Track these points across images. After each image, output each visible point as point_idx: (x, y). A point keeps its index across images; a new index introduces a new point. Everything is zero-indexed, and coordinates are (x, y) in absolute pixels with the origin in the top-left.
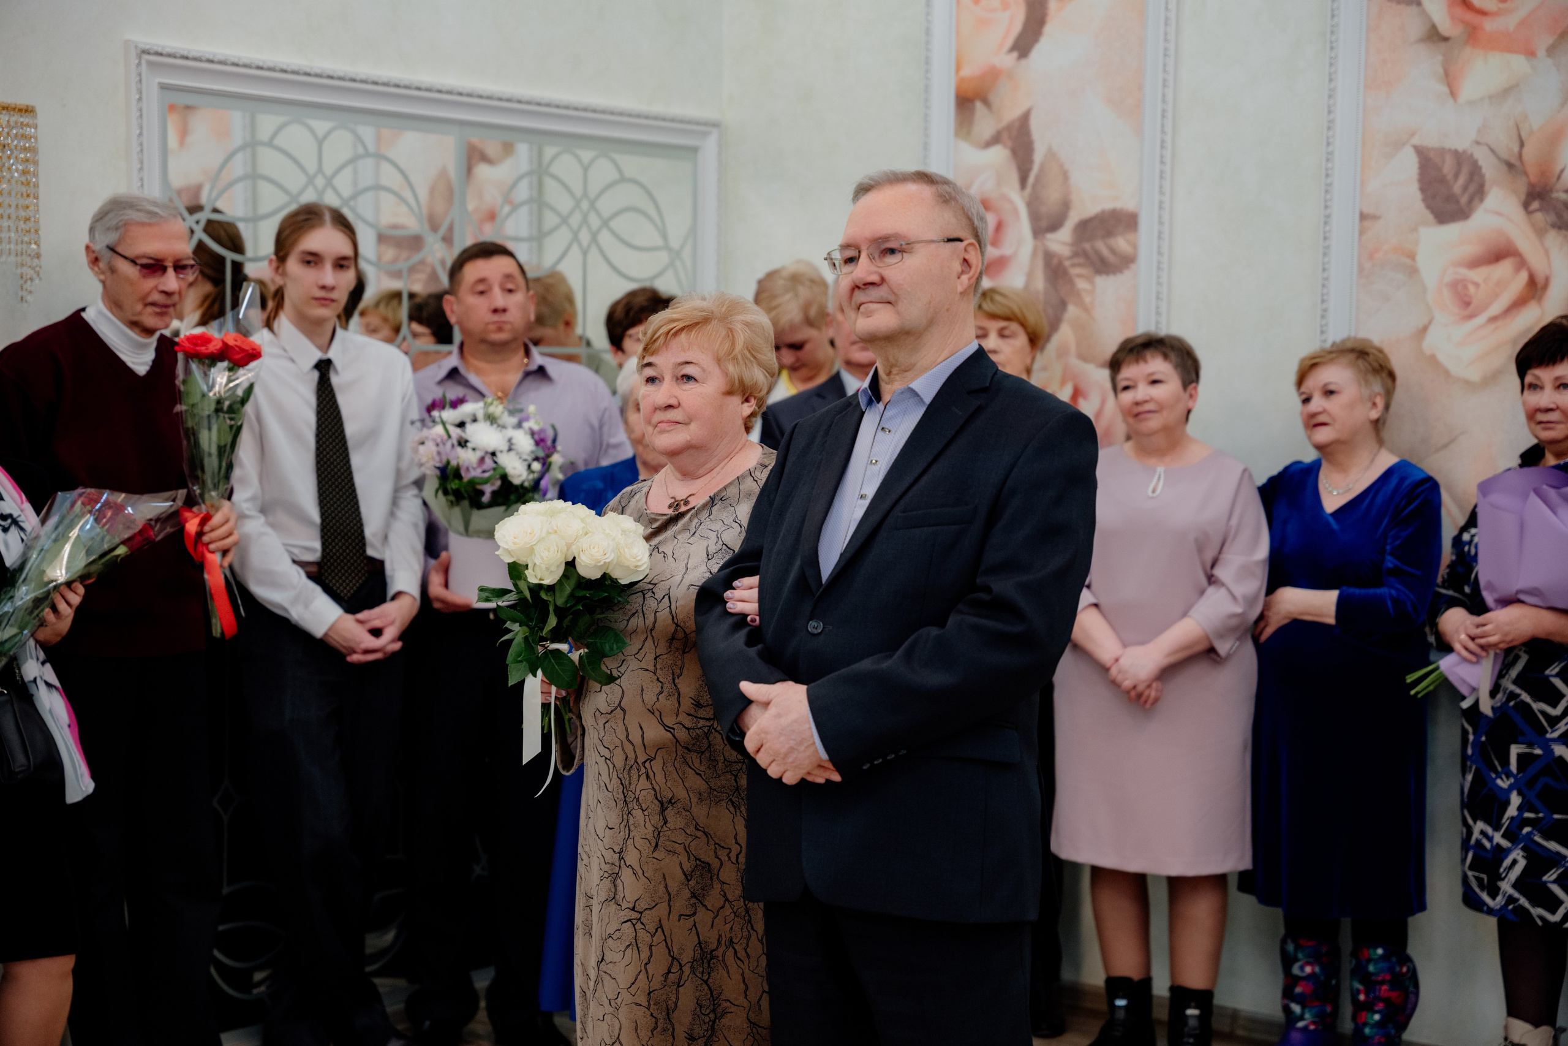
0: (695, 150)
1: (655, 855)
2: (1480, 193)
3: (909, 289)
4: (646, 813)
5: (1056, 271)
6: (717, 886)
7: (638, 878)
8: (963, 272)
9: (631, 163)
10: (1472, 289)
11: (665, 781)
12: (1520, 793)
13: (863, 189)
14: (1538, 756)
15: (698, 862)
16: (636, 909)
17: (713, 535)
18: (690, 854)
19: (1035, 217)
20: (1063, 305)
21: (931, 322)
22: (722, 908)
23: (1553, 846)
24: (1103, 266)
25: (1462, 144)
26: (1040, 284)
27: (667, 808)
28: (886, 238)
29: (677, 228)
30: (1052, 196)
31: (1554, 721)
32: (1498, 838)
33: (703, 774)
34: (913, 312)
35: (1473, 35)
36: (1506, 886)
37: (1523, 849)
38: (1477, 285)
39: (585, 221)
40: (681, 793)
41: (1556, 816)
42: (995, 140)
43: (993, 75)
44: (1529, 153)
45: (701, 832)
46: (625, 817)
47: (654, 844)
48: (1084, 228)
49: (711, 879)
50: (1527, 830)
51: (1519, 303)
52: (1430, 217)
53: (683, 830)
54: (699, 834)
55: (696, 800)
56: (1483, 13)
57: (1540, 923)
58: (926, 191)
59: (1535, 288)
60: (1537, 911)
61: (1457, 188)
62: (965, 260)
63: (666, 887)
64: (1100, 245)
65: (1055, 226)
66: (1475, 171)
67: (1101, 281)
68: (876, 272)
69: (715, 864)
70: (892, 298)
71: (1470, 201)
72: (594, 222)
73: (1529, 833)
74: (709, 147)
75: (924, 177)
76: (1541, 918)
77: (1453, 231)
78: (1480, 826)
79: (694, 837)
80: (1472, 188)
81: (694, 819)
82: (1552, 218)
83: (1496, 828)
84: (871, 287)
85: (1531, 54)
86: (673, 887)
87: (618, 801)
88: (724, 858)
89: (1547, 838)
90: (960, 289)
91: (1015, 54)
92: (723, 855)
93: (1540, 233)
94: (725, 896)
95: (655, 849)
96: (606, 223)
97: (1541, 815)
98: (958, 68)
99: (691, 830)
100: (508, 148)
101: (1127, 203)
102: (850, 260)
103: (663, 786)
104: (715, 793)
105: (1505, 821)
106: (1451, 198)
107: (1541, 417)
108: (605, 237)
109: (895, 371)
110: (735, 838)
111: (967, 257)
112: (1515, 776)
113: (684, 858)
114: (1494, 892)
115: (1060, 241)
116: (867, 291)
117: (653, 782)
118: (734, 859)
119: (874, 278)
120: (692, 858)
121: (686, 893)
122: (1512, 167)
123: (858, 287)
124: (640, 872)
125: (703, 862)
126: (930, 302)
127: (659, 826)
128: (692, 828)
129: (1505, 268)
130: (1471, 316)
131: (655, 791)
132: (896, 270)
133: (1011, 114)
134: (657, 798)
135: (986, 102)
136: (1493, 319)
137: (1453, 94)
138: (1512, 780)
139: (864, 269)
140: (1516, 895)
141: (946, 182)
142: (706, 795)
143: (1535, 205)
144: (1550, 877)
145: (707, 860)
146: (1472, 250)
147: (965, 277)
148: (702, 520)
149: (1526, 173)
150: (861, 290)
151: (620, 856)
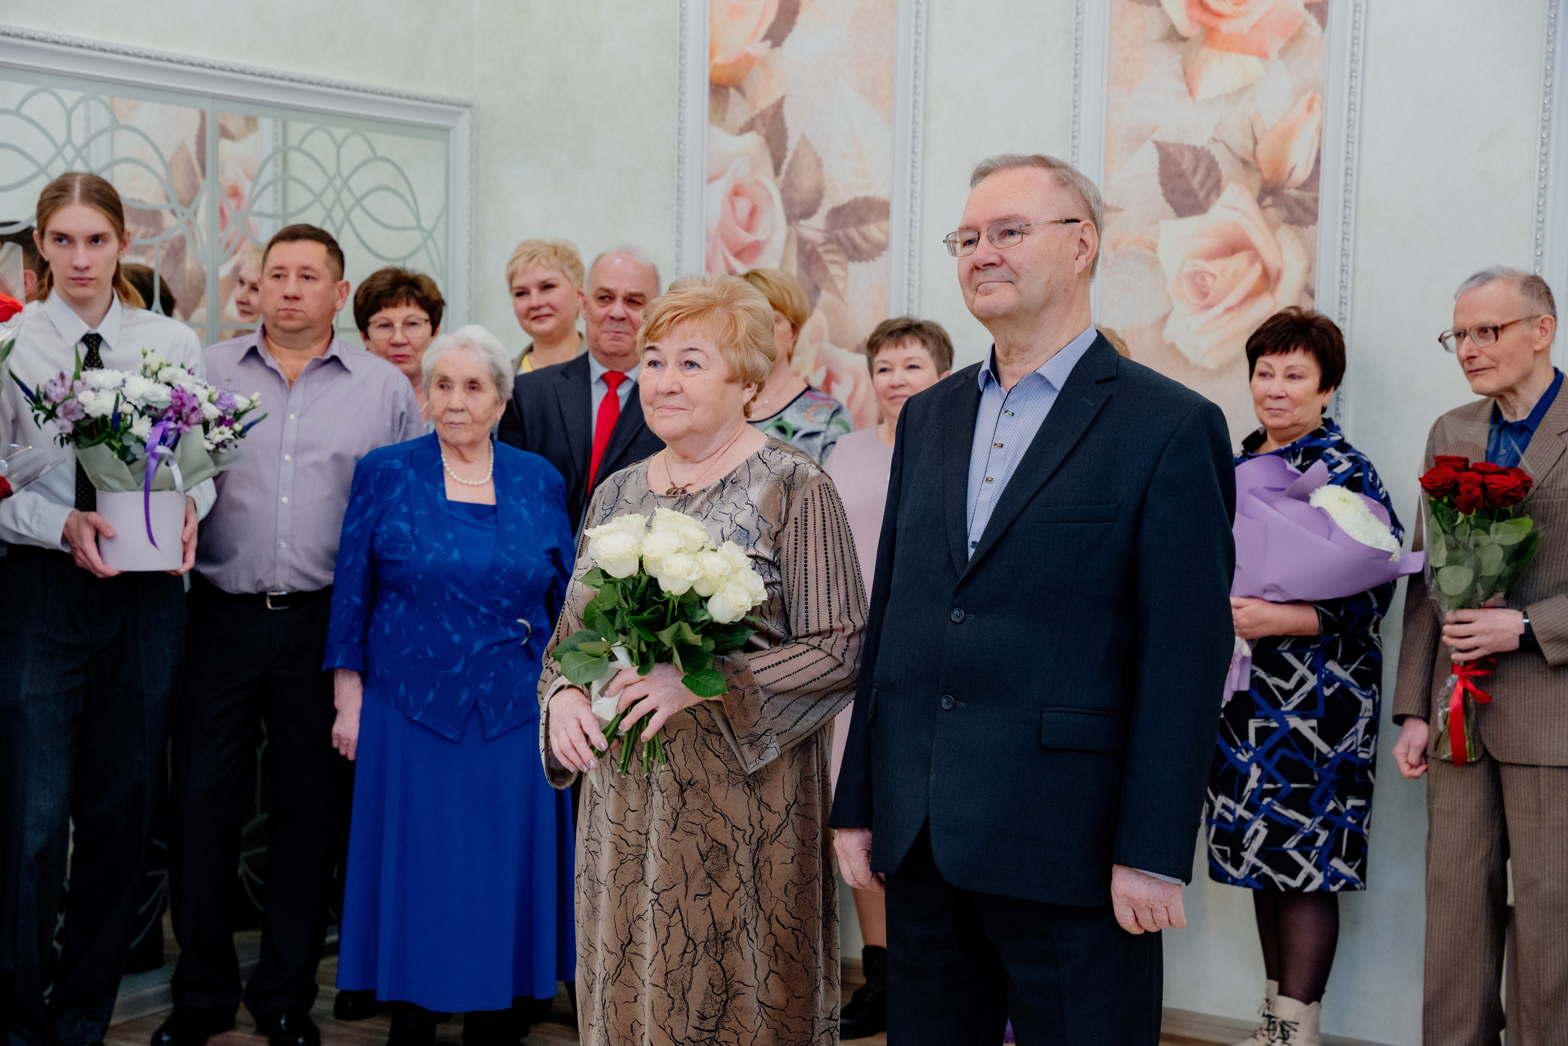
0: (447, 130)
1: (674, 836)
2: (1217, 188)
3: (1029, 269)
4: (665, 794)
5: (809, 257)
6: (733, 867)
7: (657, 861)
8: (1080, 253)
9: (384, 142)
10: (1209, 280)
11: (684, 762)
12: (1259, 766)
13: (983, 172)
14: (1275, 729)
15: (714, 843)
16: (654, 891)
17: (726, 518)
18: (707, 834)
19: (788, 203)
20: (816, 290)
21: (1048, 302)
22: (737, 890)
23: (1292, 814)
24: (856, 253)
25: (1200, 140)
26: (794, 269)
27: (686, 790)
28: (1006, 220)
29: (430, 207)
30: (806, 183)
31: (1287, 695)
32: (1240, 810)
33: (721, 756)
34: (1032, 289)
35: (1210, 35)
36: (1249, 857)
37: (1264, 819)
38: (1214, 276)
39: (338, 199)
40: (700, 775)
41: (1293, 786)
42: (749, 127)
43: (747, 62)
44: (1263, 151)
45: (718, 813)
46: (649, 798)
47: (672, 826)
48: (838, 215)
49: (728, 860)
50: (1267, 800)
51: (1253, 295)
52: (1171, 210)
53: (701, 811)
54: (717, 815)
55: (714, 782)
56: (1219, 15)
57: (1282, 889)
58: (1044, 176)
59: (1268, 280)
60: (1279, 878)
61: (1195, 183)
62: (1082, 241)
63: (684, 868)
64: (853, 232)
65: (808, 213)
66: (1212, 167)
67: (852, 266)
68: (995, 254)
69: (732, 845)
70: (1013, 277)
71: (1208, 196)
72: (347, 200)
73: (1269, 804)
74: (462, 126)
75: (1042, 162)
76: (1284, 884)
77: (1191, 223)
78: (1222, 799)
79: (711, 818)
80: (1209, 184)
81: (711, 800)
82: (1284, 213)
83: (1238, 801)
84: (991, 268)
85: (1263, 55)
86: (690, 866)
87: (640, 783)
88: (740, 840)
89: (1286, 805)
90: (1078, 270)
91: (769, 43)
92: (738, 835)
93: (1273, 227)
94: (740, 878)
95: (673, 830)
96: (359, 201)
97: (1279, 785)
98: (712, 55)
99: (709, 811)
100: (251, 123)
101: (879, 192)
102: (968, 243)
103: (683, 768)
104: (733, 775)
105: (1247, 794)
106: (1189, 193)
107: (1269, 403)
108: (357, 215)
110: (749, 820)
111: (1083, 238)
112: (1254, 750)
113: (700, 838)
115: (814, 228)
116: (987, 272)
117: (673, 764)
118: (747, 841)
119: (994, 259)
120: (709, 838)
121: (702, 874)
122: (1247, 164)
123: (977, 268)
124: (658, 854)
125: (720, 844)
126: (1049, 281)
127: (678, 808)
128: (710, 809)
129: (1240, 261)
130: (1209, 307)
131: (674, 773)
132: (1018, 251)
133: (765, 101)
134: (676, 780)
135: (740, 89)
136: (1230, 309)
137: (1191, 92)
138: (1251, 754)
139: (984, 251)
140: (1259, 863)
141: (1062, 166)
142: (724, 777)
143: (1268, 201)
144: (1290, 844)
145: (723, 842)
146: (1210, 243)
147: (1082, 258)
148: (714, 503)
149: (1259, 170)
150: (980, 271)
151: (646, 838)
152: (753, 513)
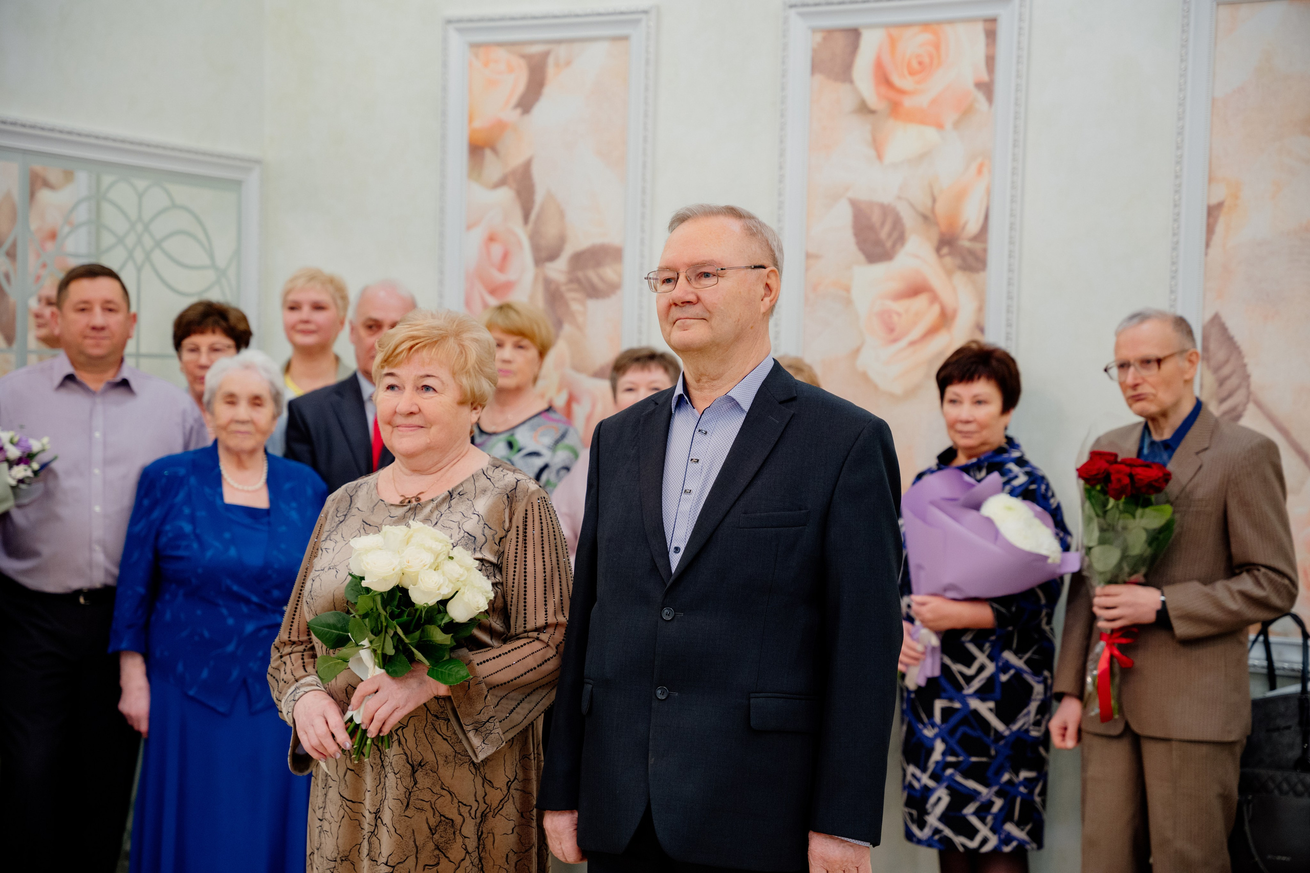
0: (238, 183)
1: (407, 813)
2: (901, 239)
3: (722, 308)
4: (398, 776)
5: (554, 296)
6: (459, 840)
7: (390, 834)
8: (765, 295)
9: (182, 193)
10: (895, 318)
11: (415, 746)
12: (944, 740)
13: (680, 219)
14: (957, 710)
15: (442, 818)
16: (388, 864)
17: (455, 525)
18: (436, 810)
19: (536, 248)
20: (559, 324)
21: (738, 338)
22: (463, 860)
23: (971, 784)
24: (593, 292)
25: (887, 198)
27: (417, 771)
28: (703, 263)
29: (223, 250)
30: (551, 231)
31: (969, 679)
32: (926, 779)
33: (449, 739)
34: (724, 326)
35: (895, 108)
36: (933, 820)
37: (948, 788)
38: (899, 314)
39: (139, 241)
40: (430, 757)
41: (974, 759)
42: (502, 182)
43: (500, 127)
44: (940, 207)
45: (446, 791)
46: (382, 780)
47: (405, 804)
48: (581, 260)
49: (454, 833)
50: (949, 771)
51: (933, 331)
52: (862, 257)
53: (430, 789)
54: (444, 793)
55: (442, 762)
56: (902, 92)
57: (961, 849)
58: (734, 225)
59: (945, 318)
60: (959, 840)
61: (883, 234)
62: (767, 285)
63: (415, 841)
64: (592, 274)
65: (553, 256)
66: (898, 221)
67: (592, 304)
68: (692, 293)
69: (458, 820)
70: (706, 315)
71: (894, 246)
72: (148, 242)
73: (952, 775)
74: (253, 180)
75: (733, 212)
76: (964, 846)
77: (880, 269)
78: (911, 769)
79: (439, 796)
80: (895, 235)
81: (440, 779)
82: (959, 261)
83: (924, 770)
84: (688, 305)
85: (940, 126)
86: (420, 840)
87: (374, 766)
88: (466, 815)
89: (966, 776)
90: (763, 310)
91: (519, 111)
92: (465, 811)
93: (949, 273)
94: (466, 849)
95: (406, 808)
96: (158, 244)
97: (961, 759)
98: (471, 119)
99: (437, 789)
100: (69, 176)
101: (612, 238)
102: (667, 281)
103: (414, 751)
104: (459, 756)
105: (931, 765)
106: (878, 243)
108: (157, 256)
109: (704, 379)
110: (475, 796)
111: (769, 282)
112: (939, 727)
113: (430, 814)
114: (922, 825)
115: (558, 270)
116: (684, 309)
117: (405, 748)
118: (473, 815)
119: (691, 297)
120: (437, 814)
121: (431, 846)
122: (927, 218)
123: (676, 305)
124: (392, 830)
125: (447, 818)
126: (739, 320)
127: (410, 788)
128: (438, 788)
129: (921, 301)
130: (895, 341)
131: (407, 756)
132: (709, 291)
133: (516, 161)
134: (408, 762)
135: (494, 150)
136: (913, 343)
137: (880, 157)
138: (936, 730)
139: (682, 290)
140: (941, 826)
141: (751, 217)
142: (451, 758)
143: (945, 250)
144: (969, 810)
145: (450, 816)
146: (896, 285)
147: (767, 300)
148: (443, 511)
149: (937, 224)
150: (678, 307)
151: (376, 816)
152: (479, 521)
